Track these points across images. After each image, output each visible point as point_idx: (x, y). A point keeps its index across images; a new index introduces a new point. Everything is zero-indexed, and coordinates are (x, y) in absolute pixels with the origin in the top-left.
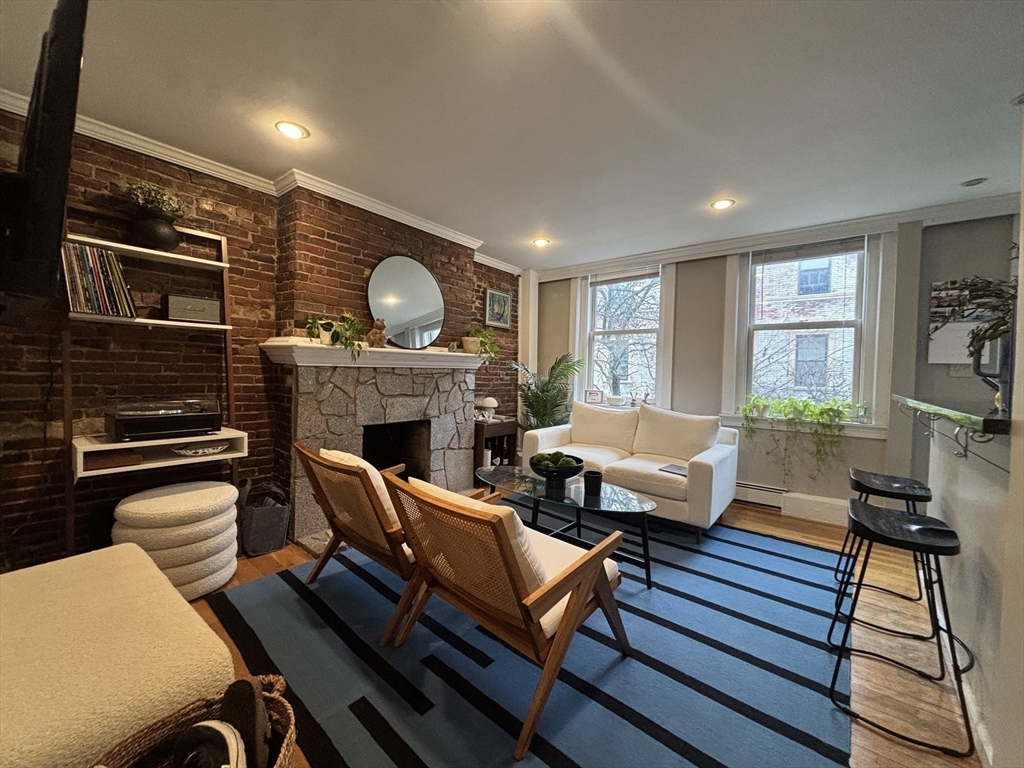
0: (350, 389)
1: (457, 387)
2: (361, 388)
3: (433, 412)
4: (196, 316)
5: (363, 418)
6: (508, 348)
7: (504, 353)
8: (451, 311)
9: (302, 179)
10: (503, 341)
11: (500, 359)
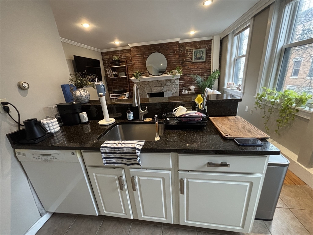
0: (143, 86)
1: (172, 84)
2: (146, 86)
3: (164, 90)
4: (122, 75)
5: (147, 92)
6: (206, 68)
7: (203, 70)
8: (170, 63)
9: (131, 45)
10: (203, 66)
11: (201, 72)
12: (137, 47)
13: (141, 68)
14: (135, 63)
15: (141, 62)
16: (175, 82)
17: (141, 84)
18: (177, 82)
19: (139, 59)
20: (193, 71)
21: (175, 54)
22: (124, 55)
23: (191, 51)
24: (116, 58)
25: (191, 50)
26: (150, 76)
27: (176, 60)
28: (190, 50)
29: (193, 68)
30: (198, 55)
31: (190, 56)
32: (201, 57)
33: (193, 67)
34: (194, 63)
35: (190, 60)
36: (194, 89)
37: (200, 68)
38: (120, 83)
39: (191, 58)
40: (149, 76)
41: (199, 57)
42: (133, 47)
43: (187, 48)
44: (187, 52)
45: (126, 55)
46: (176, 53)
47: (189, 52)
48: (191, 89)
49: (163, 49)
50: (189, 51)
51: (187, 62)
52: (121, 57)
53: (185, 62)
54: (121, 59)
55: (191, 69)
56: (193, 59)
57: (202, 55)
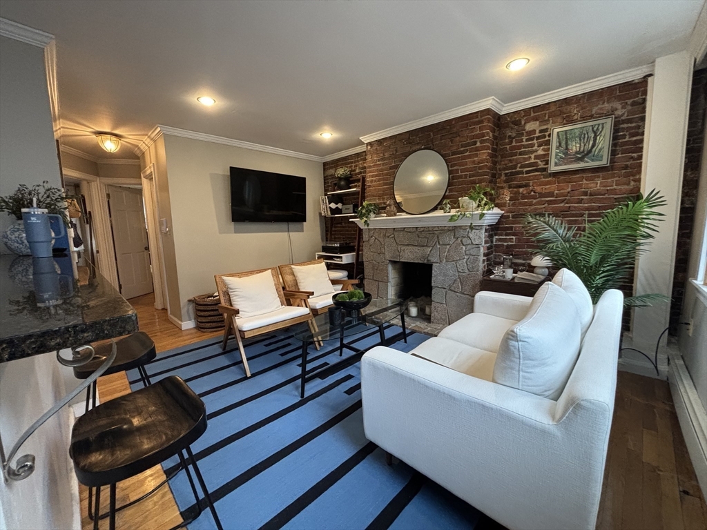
0: (381, 240)
1: (459, 241)
2: (387, 240)
3: (434, 259)
4: (347, 211)
5: (388, 256)
6: (613, 192)
7: (600, 201)
8: (461, 177)
9: (366, 139)
10: (597, 185)
11: (587, 209)
12: (380, 142)
13: (383, 194)
14: (372, 181)
15: (384, 179)
16: (471, 236)
17: (376, 235)
18: (480, 237)
19: (382, 170)
20: (550, 202)
21: (477, 149)
22: (361, 166)
23: (547, 134)
24: (341, 172)
25: (546, 130)
26: (401, 215)
27: (480, 168)
28: (541, 131)
29: (551, 194)
30: (574, 147)
31: (541, 152)
32: (590, 151)
33: (553, 188)
34: (555, 174)
35: (541, 165)
36: (547, 267)
37: (585, 194)
38: (348, 231)
39: (545, 158)
40: (395, 215)
41: (577, 153)
42: (370, 144)
43: (530, 126)
44: (532, 139)
45: (365, 165)
46: (478, 144)
47: (538, 138)
48: (535, 267)
49: (441, 140)
50: (537, 134)
51: (527, 172)
52: (355, 170)
53: (522, 173)
54: (356, 174)
55: (541, 195)
56: (553, 160)
57: (593, 146)
